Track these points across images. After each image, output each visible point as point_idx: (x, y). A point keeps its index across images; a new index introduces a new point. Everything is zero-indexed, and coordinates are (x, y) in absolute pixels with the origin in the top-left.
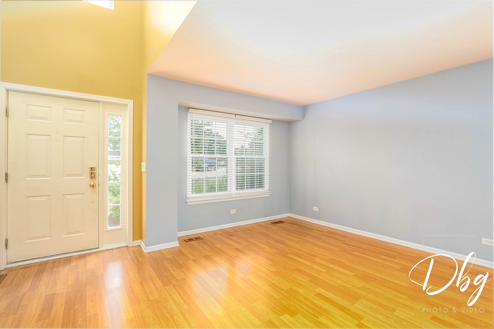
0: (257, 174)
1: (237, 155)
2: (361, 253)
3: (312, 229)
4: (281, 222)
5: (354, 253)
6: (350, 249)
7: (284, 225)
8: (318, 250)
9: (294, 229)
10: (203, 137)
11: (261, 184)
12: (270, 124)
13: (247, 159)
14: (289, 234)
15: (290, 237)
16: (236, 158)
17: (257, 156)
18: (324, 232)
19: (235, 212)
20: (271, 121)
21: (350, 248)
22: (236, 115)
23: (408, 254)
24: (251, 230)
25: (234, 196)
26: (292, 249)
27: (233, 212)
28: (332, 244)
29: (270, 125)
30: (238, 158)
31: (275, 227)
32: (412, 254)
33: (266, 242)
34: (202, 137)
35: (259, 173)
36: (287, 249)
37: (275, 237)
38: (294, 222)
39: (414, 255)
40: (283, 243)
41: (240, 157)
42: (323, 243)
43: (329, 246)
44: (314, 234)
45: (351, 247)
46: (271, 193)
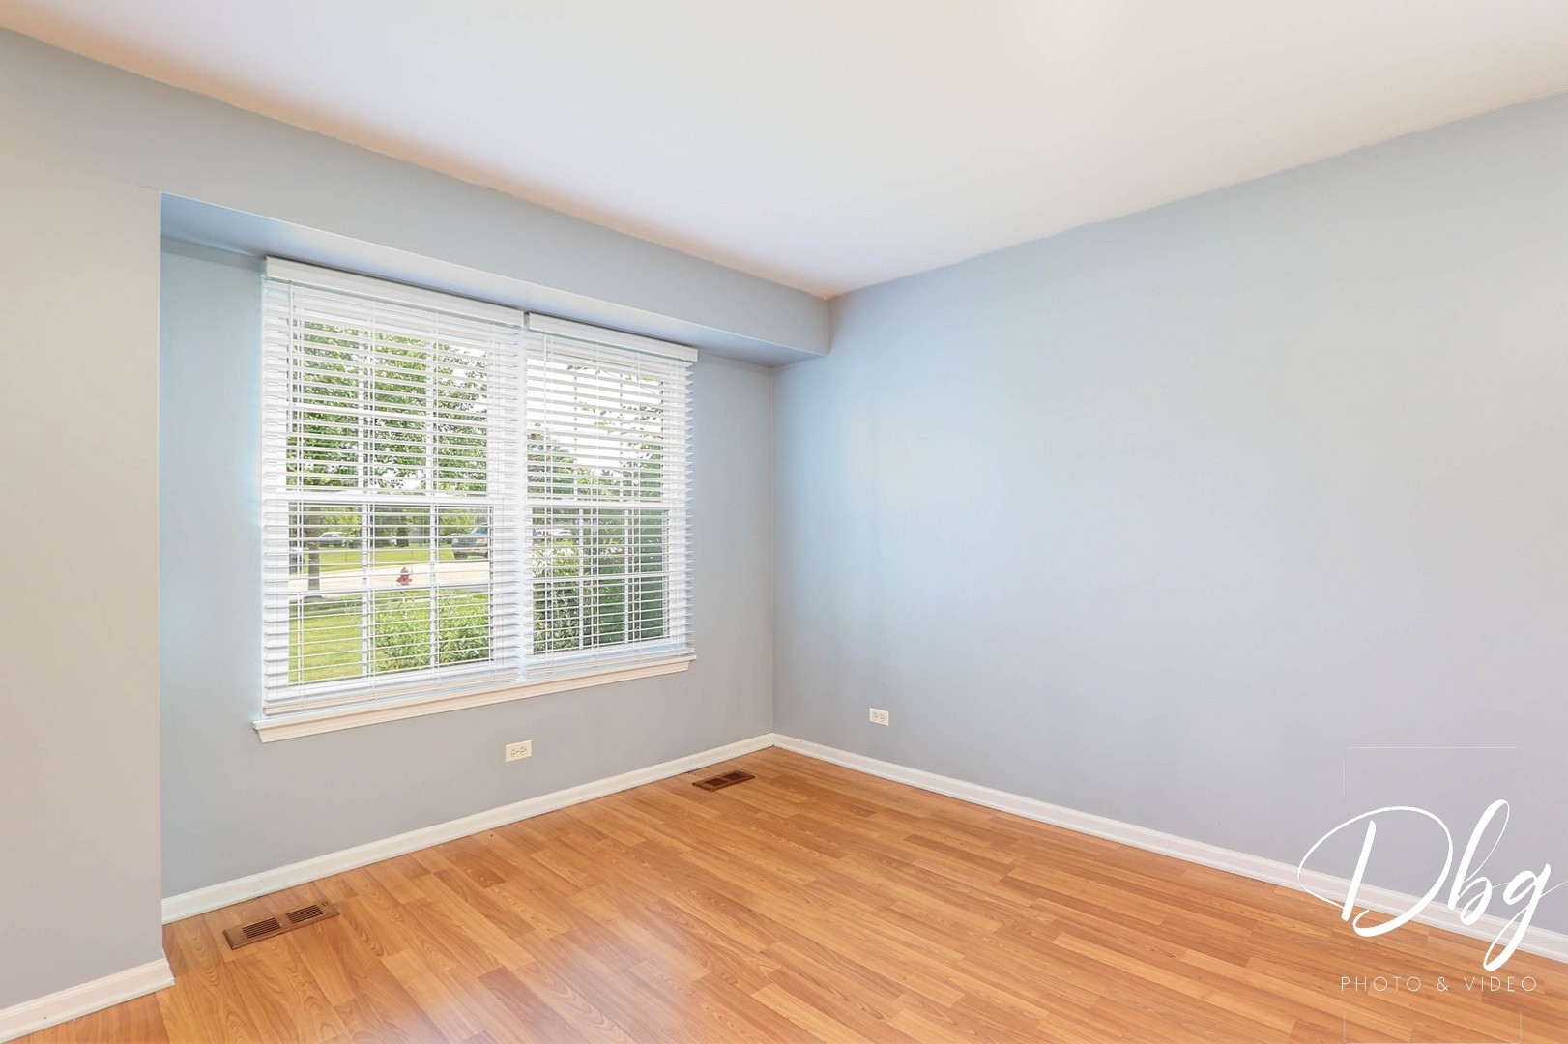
0: (633, 577)
1: (541, 495)
2: (1096, 941)
3: (865, 810)
4: (736, 777)
5: (1065, 941)
6: (1044, 918)
7: (750, 793)
8: (904, 943)
9: (790, 812)
10: (361, 410)
11: (650, 625)
12: (693, 366)
13: (586, 512)
14: (771, 847)
15: (773, 866)
16: (534, 511)
17: (633, 503)
18: (917, 818)
19: (529, 749)
20: (692, 355)
21: (1041, 909)
22: (527, 313)
23: (1285, 923)
24: (600, 836)
25: (521, 680)
26: (779, 947)
27: (518, 751)
28: (961, 889)
29: (688, 369)
30: (542, 511)
31: (707, 810)
32: (1300, 927)
33: (659, 908)
34: (357, 407)
35: (640, 575)
36: (757, 945)
37: (707, 873)
38: (793, 774)
39: (1311, 932)
40: (735, 906)
41: (553, 503)
42: (917, 887)
43: (949, 910)
44: (875, 835)
45: (1041, 901)
46: (694, 657)
